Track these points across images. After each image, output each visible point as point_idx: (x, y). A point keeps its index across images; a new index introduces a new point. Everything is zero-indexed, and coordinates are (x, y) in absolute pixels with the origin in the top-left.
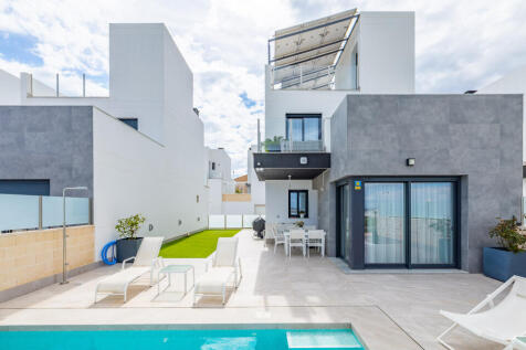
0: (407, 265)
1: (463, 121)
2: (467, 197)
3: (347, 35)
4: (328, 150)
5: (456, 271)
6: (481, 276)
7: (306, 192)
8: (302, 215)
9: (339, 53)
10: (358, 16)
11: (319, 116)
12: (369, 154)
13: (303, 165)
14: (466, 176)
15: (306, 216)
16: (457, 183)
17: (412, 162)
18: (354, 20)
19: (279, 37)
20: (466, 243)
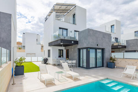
0: (96, 67)
1: (104, 38)
2: (105, 53)
3: (71, 9)
4: (78, 40)
5: (103, 68)
6: (107, 68)
7: (63, 50)
8: (62, 57)
9: (67, 13)
10: (76, 6)
11: (67, 29)
12: (92, 43)
13: (73, 43)
14: (105, 49)
15: (63, 57)
16: (103, 50)
17: (98, 45)
18: (74, 7)
19: (57, 4)
20: (105, 62)
